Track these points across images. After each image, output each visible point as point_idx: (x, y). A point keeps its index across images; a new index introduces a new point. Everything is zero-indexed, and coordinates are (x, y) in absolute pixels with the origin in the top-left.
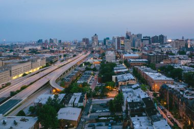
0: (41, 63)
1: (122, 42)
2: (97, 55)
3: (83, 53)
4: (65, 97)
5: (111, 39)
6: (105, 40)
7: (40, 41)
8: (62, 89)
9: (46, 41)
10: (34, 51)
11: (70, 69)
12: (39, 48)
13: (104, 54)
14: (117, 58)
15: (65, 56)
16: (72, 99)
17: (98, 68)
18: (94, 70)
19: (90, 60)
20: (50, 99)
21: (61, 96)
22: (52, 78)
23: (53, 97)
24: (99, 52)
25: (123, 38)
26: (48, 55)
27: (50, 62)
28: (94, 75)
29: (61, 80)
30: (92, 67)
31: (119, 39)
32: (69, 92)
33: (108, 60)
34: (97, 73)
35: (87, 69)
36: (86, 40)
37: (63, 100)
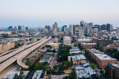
0: (10, 45)
1: (77, 29)
2: (56, 39)
3: (45, 37)
4: (29, 73)
5: (68, 27)
6: (63, 27)
7: (10, 28)
8: (27, 67)
9: (15, 27)
10: (5, 36)
11: (34, 51)
12: (9, 33)
13: (62, 39)
14: (72, 42)
15: (30, 40)
16: (35, 75)
17: (57, 50)
18: (54, 51)
19: (51, 44)
20: (16, 75)
21: (26, 73)
22: (19, 58)
23: (19, 73)
24: (58, 37)
25: (77, 26)
26: (17, 39)
27: (18, 45)
28: (53, 55)
29: (26, 60)
30: (52, 49)
31: (74, 26)
32: (32, 69)
33: (65, 43)
34: (56, 54)
35: (48, 51)
36: (48, 27)
37: (27, 76)
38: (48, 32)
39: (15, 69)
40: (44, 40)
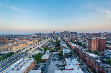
0: (36, 41)
1: (63, 34)
2: (55, 38)
3: (50, 37)
4: (44, 52)
5: (59, 33)
6: (57, 33)
7: (36, 34)
8: (43, 49)
9: (38, 34)
10: (34, 37)
11: (46, 43)
12: (36, 36)
13: (57, 38)
14: (61, 39)
15: (44, 38)
16: (47, 52)
17: (55, 42)
18: (54, 43)
19: (53, 40)
20: (39, 52)
21: (43, 52)
22: (40, 46)
23: (40, 52)
24: (55, 37)
25: (63, 33)
26: (39, 38)
27: (39, 41)
28: (54, 45)
29: (42, 46)
30: (53, 42)
31: (62, 33)
32: (45, 50)
33: (58, 40)
34: (55, 44)
35: (52, 43)
36: (51, 33)
37: (44, 53)
38: (52, 35)
39: (39, 50)
40: (50, 39)
